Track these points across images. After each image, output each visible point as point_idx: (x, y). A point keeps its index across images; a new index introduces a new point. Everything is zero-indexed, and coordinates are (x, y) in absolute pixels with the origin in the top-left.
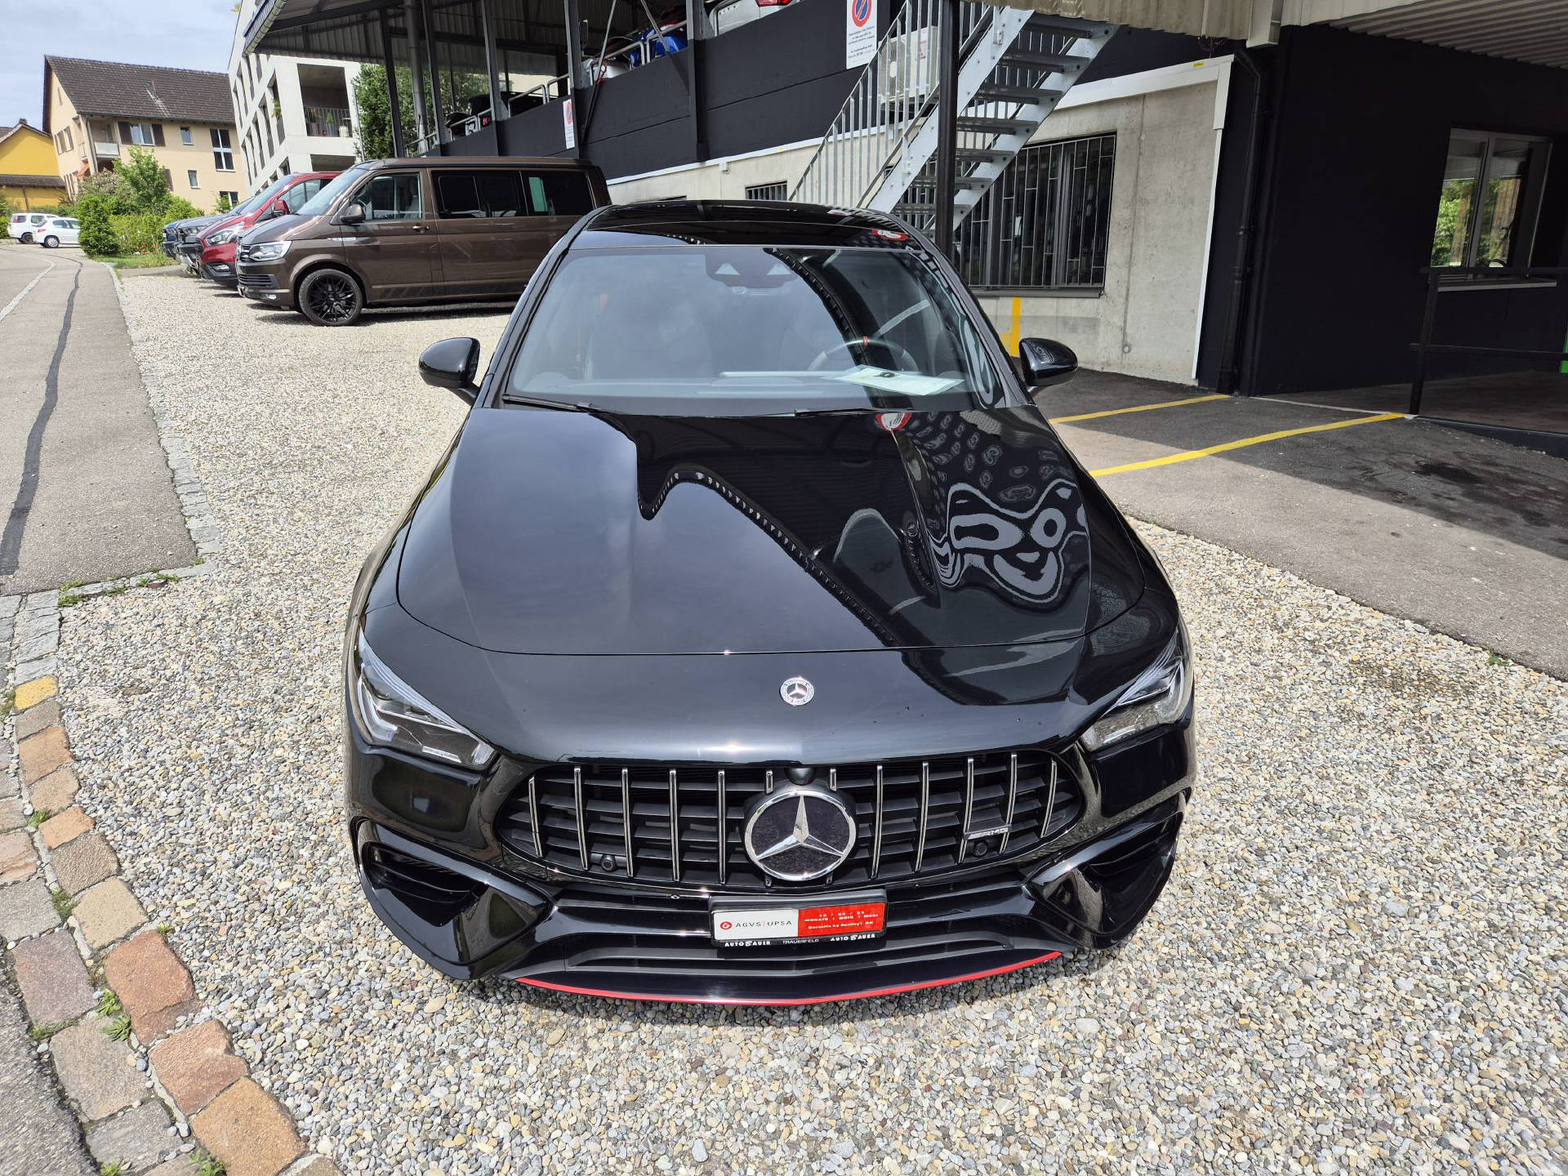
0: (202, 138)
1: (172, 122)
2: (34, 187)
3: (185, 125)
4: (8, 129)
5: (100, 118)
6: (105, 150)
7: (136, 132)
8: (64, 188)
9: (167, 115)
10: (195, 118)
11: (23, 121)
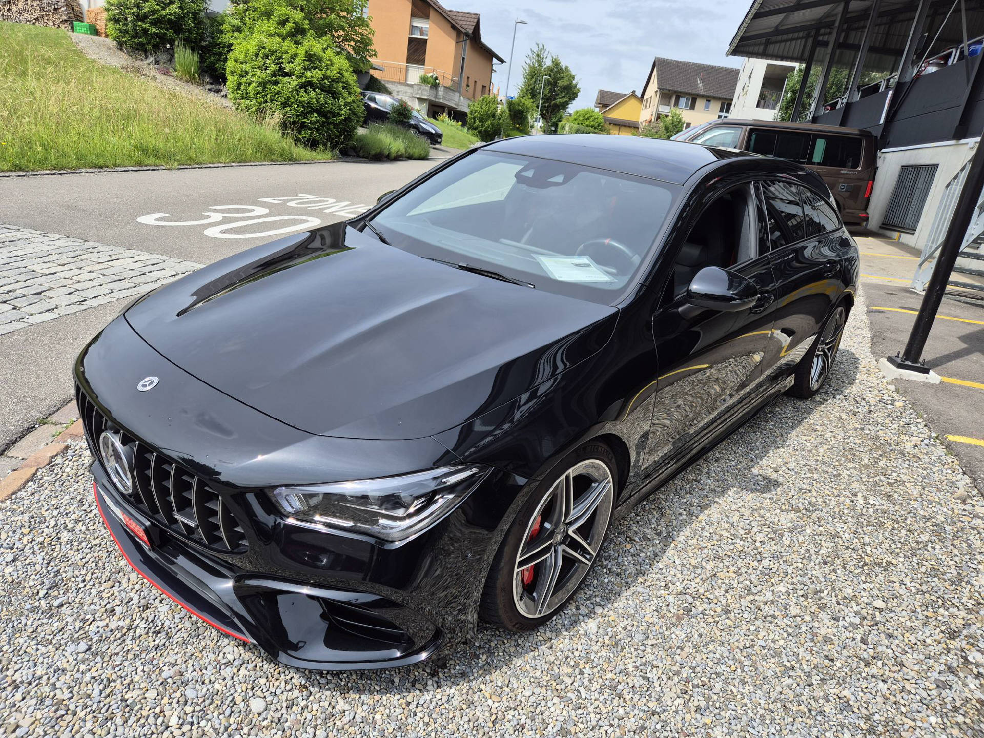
0: (716, 106)
1: (703, 96)
2: (625, 126)
3: (709, 99)
4: (626, 95)
5: (667, 92)
6: (664, 109)
7: (683, 101)
8: (638, 128)
9: (702, 93)
10: (716, 95)
11: (634, 92)
